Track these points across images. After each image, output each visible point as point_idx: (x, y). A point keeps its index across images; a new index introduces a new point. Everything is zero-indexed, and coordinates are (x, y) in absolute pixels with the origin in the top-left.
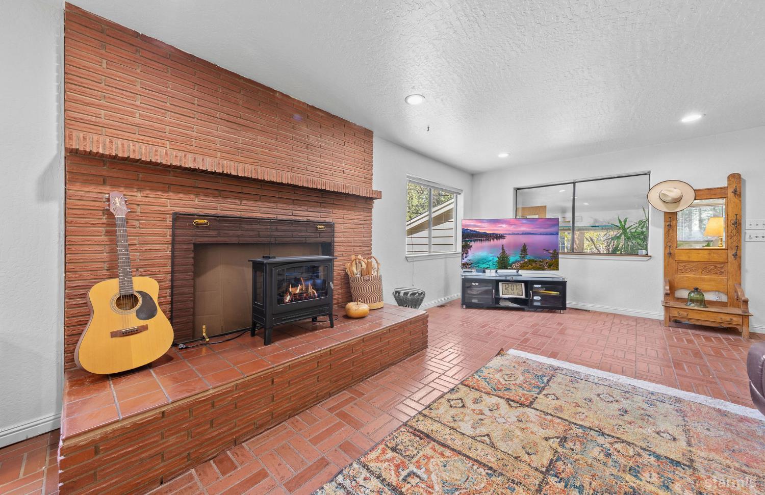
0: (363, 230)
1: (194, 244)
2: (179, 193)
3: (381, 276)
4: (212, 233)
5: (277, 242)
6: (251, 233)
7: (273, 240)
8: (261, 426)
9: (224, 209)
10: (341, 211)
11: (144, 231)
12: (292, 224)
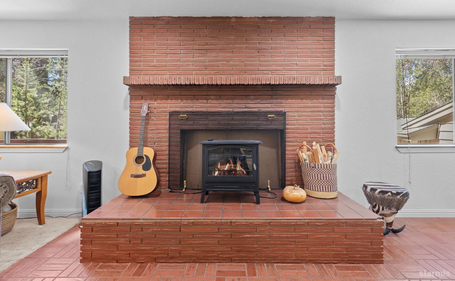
0: (323, 117)
1: (181, 130)
2: (173, 99)
3: (336, 165)
4: (190, 123)
5: (233, 129)
6: (214, 122)
7: (230, 127)
8: (172, 258)
9: (197, 107)
10: (294, 101)
11: (157, 122)
12: (245, 115)
